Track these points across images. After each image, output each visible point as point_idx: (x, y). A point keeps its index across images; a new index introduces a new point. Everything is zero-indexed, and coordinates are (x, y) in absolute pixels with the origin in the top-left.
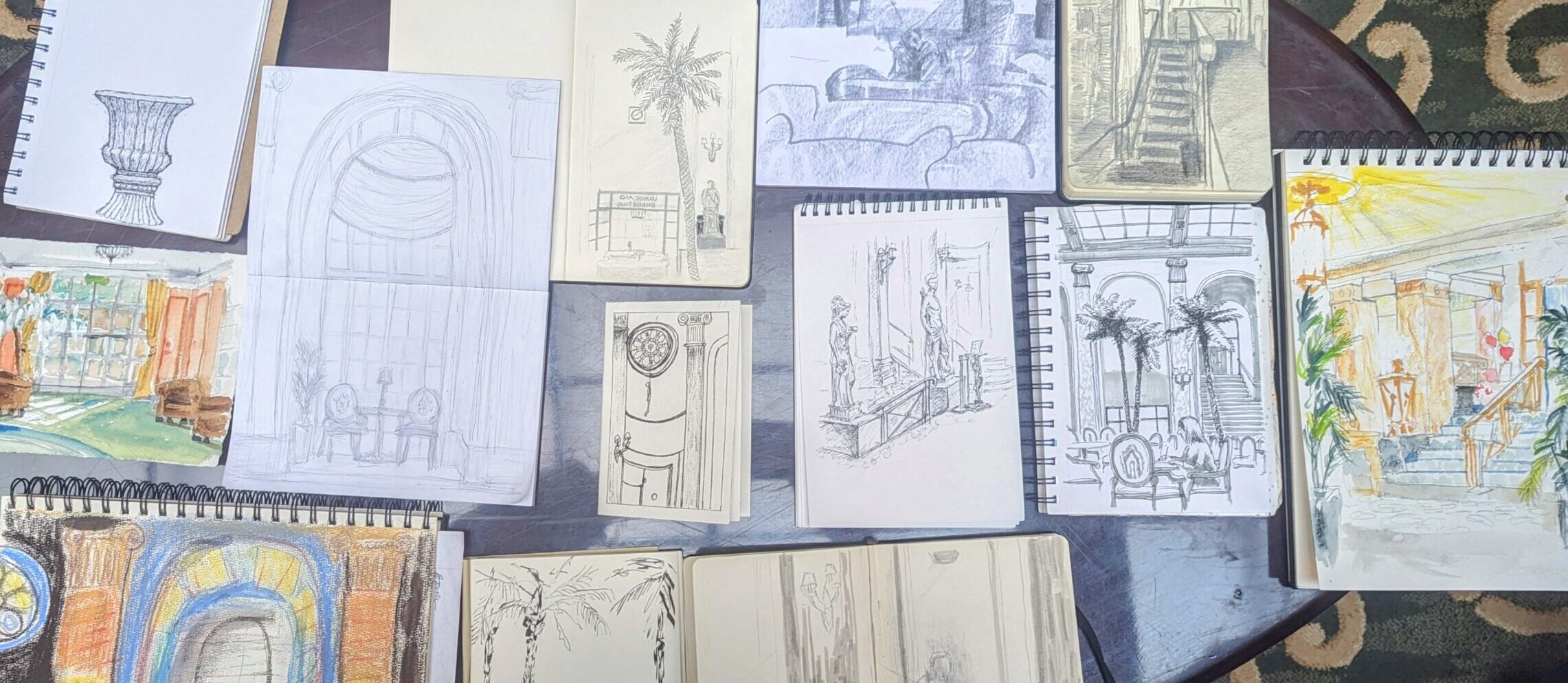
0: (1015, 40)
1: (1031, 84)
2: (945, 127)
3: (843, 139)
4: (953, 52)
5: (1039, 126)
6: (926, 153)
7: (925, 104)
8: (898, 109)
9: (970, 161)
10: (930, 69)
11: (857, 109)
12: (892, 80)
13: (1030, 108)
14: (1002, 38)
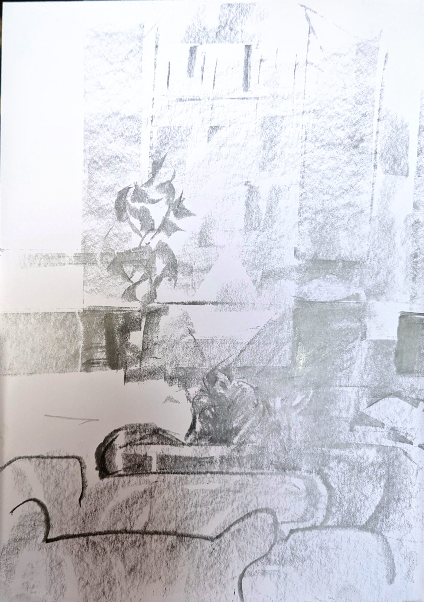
0: (367, 379)
1: (390, 443)
2: (267, 510)
3: (121, 532)
4: (278, 400)
5: (402, 505)
6: (239, 550)
7: (238, 477)
8: (200, 487)
9: (303, 561)
10: (246, 427)
11: (141, 488)
12: (190, 445)
13: (390, 478)
14: (348, 377)
